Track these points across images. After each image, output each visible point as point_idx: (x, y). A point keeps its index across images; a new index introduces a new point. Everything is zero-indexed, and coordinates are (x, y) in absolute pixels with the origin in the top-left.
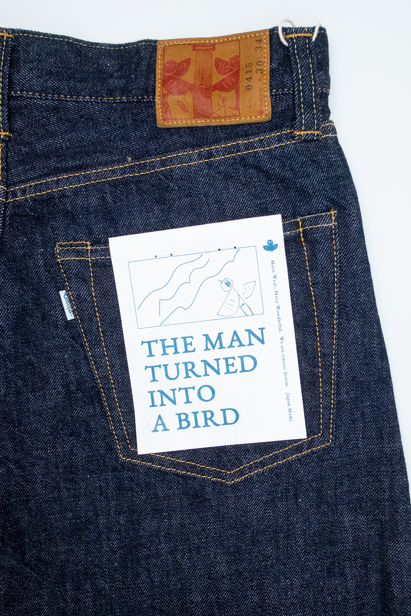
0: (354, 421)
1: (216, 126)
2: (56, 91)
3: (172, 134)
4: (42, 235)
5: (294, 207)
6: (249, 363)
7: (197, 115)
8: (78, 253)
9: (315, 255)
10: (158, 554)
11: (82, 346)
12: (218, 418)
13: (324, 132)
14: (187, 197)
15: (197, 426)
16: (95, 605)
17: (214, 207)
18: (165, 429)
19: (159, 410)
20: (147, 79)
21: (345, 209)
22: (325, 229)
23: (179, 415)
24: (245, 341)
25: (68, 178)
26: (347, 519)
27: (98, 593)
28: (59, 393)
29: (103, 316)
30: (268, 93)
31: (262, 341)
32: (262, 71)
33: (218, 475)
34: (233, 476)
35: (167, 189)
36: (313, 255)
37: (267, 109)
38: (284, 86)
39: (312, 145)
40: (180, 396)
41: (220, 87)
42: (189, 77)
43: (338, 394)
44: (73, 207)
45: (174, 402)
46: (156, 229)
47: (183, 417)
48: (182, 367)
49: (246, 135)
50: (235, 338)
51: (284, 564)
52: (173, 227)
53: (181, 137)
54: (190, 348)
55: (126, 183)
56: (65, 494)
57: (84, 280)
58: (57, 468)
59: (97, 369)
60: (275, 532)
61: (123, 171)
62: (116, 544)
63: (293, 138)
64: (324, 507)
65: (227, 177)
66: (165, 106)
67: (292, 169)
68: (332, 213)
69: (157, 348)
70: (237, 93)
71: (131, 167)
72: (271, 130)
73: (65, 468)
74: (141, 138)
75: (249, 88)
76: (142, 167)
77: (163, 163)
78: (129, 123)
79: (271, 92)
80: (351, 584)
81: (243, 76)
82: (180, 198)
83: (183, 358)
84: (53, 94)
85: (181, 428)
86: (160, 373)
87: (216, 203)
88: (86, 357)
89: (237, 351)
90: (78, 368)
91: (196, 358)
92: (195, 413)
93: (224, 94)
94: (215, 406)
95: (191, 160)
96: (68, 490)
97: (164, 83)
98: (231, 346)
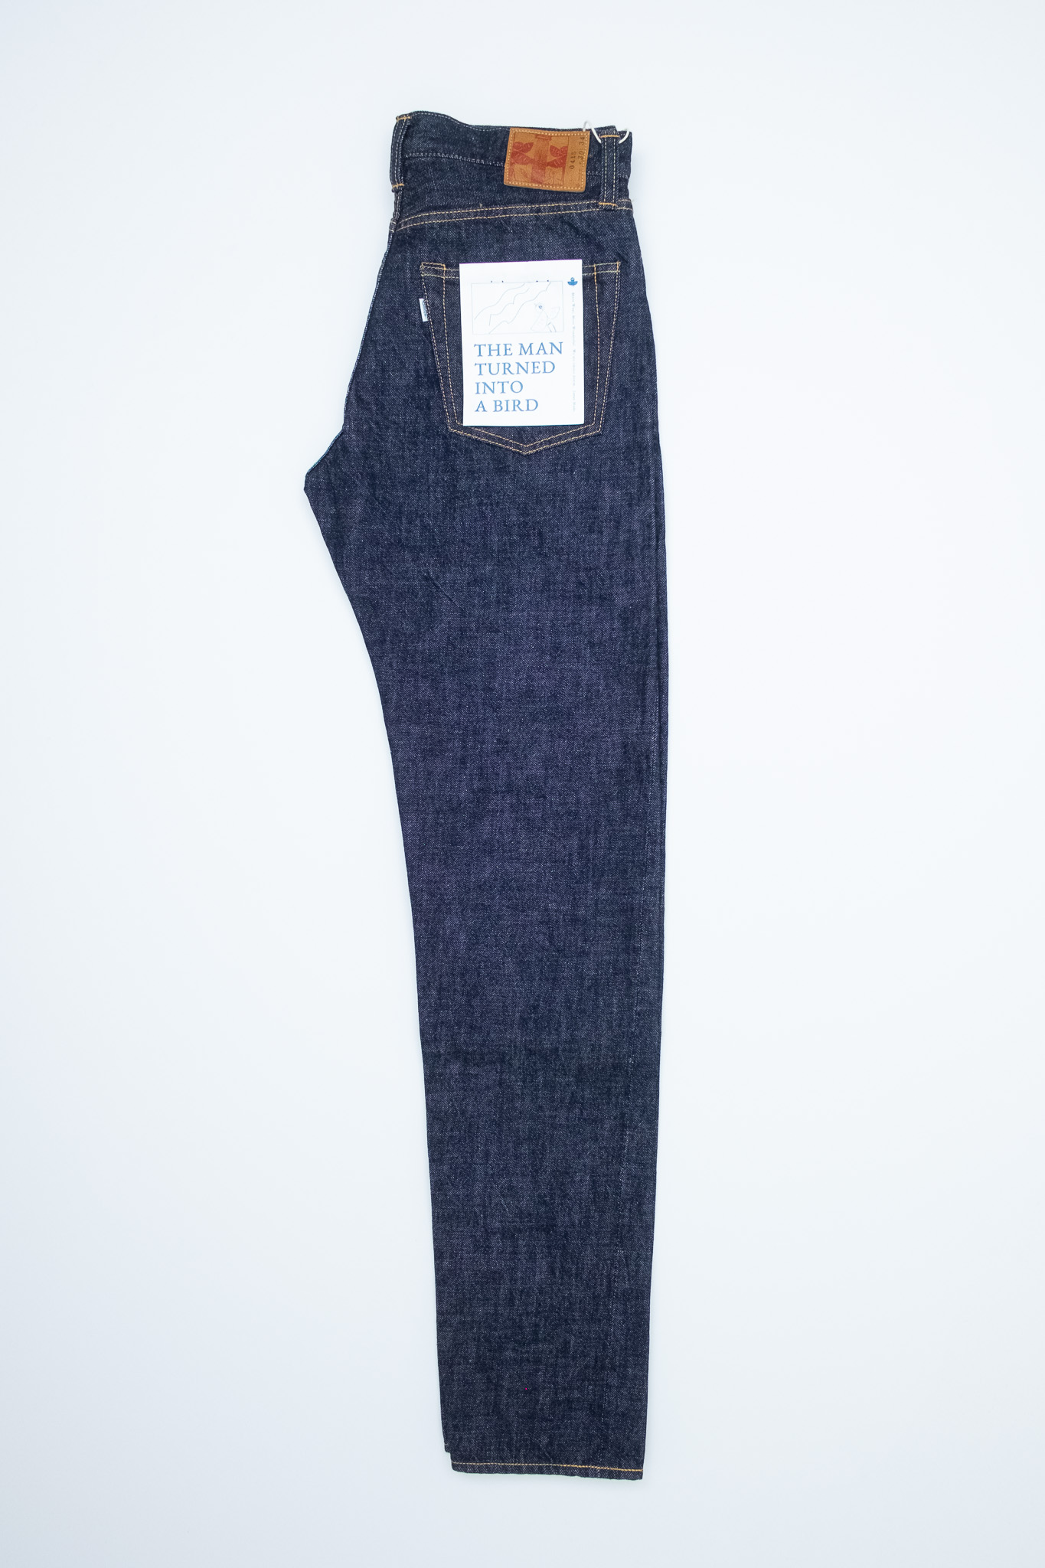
0: (618, 418)
1: (546, 191)
2: (434, 150)
3: (514, 191)
4: (411, 253)
5: (593, 257)
6: (549, 367)
7: (534, 181)
8: (436, 272)
9: (603, 293)
10: (470, 505)
11: (431, 343)
12: (523, 406)
13: (619, 206)
14: (519, 239)
15: (507, 410)
16: (421, 536)
17: (536, 250)
18: (484, 410)
19: (481, 397)
20: (501, 151)
21: (627, 263)
22: (611, 274)
23: (496, 402)
24: (548, 350)
25: (436, 215)
26: (607, 491)
27: (425, 527)
28: (412, 376)
29: (449, 320)
30: (585, 173)
31: (560, 352)
32: (582, 158)
33: (517, 447)
34: (529, 448)
35: (505, 231)
36: (601, 293)
37: (583, 184)
38: (595, 170)
39: (610, 213)
40: (498, 388)
41: (552, 164)
42: (531, 154)
43: (609, 396)
44: (438, 236)
45: (493, 392)
46: (494, 261)
47: (498, 403)
48: (501, 366)
49: (566, 200)
50: (542, 348)
51: (558, 519)
52: (505, 261)
53: (520, 194)
54: (508, 352)
55: (477, 222)
56: (407, 453)
57: (438, 292)
58: (404, 432)
59: (440, 361)
60: (554, 495)
61: (476, 214)
62: (439, 496)
63: (597, 206)
64: (591, 482)
65: (549, 228)
66: (512, 172)
67: (594, 229)
68: (618, 263)
69: (485, 350)
70: (564, 168)
71: (482, 212)
72: (583, 199)
73: (410, 433)
74: (491, 191)
75: (572, 167)
76: (489, 213)
77: (505, 212)
78: (484, 179)
79: (587, 172)
80: (605, 540)
81: (569, 159)
82: (513, 240)
83: (503, 359)
84: (433, 153)
85: (496, 411)
86: (485, 369)
87: (538, 247)
88: (432, 352)
89: (542, 358)
90: (426, 359)
91: (512, 360)
92: (507, 401)
93: (554, 169)
94: (522, 397)
95: (525, 213)
96: (410, 451)
97: (513, 155)
98: (538, 353)
